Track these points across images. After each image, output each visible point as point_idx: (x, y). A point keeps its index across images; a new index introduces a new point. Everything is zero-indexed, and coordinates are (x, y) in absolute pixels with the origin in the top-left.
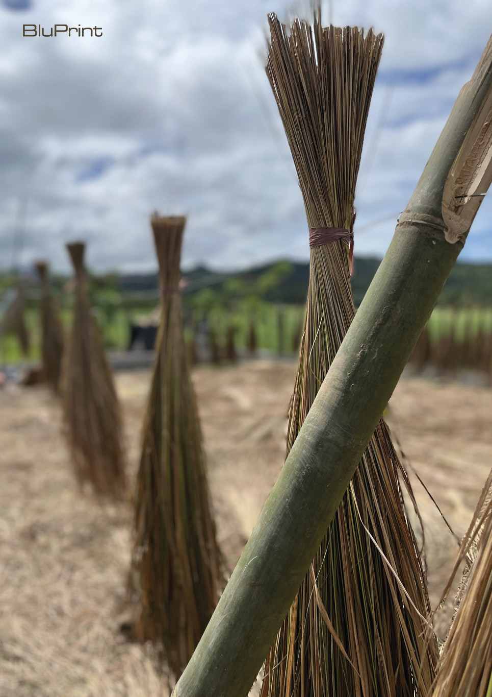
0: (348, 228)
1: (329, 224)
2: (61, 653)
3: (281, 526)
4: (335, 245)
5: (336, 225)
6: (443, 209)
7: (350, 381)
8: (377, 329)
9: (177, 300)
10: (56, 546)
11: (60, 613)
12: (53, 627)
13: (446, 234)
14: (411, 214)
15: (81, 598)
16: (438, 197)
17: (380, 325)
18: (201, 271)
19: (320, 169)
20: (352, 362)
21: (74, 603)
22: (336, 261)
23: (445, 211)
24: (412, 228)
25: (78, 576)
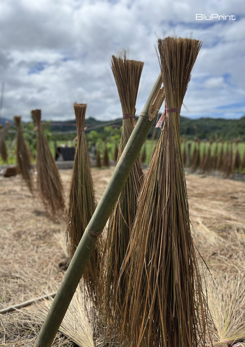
0: (133, 114)
1: (128, 113)
2: (37, 275)
3: (111, 186)
4: (129, 119)
5: (130, 113)
6: (148, 113)
7: (127, 152)
8: (133, 140)
9: (83, 133)
10: (30, 239)
11: (35, 261)
12: (32, 267)
13: (149, 119)
14: (142, 113)
15: (42, 257)
16: (148, 110)
17: (134, 139)
18: (92, 120)
19: (125, 98)
20: (128, 148)
21: (39, 258)
22: (129, 123)
23: (149, 113)
24: (142, 117)
25: (40, 250)
